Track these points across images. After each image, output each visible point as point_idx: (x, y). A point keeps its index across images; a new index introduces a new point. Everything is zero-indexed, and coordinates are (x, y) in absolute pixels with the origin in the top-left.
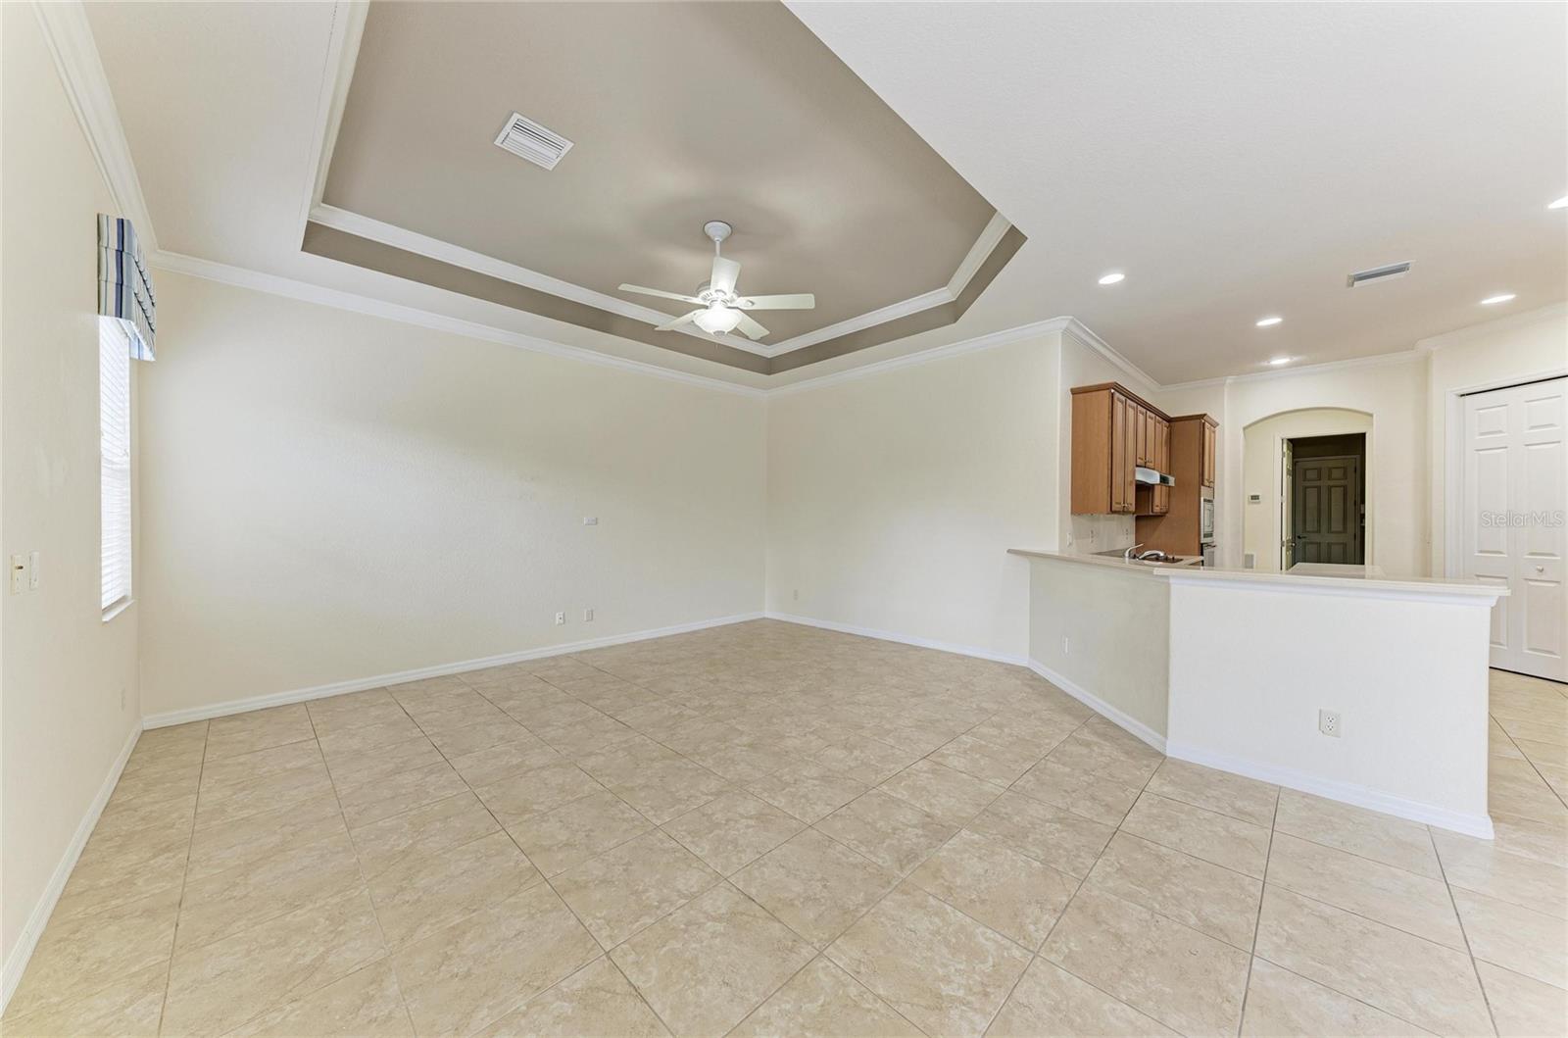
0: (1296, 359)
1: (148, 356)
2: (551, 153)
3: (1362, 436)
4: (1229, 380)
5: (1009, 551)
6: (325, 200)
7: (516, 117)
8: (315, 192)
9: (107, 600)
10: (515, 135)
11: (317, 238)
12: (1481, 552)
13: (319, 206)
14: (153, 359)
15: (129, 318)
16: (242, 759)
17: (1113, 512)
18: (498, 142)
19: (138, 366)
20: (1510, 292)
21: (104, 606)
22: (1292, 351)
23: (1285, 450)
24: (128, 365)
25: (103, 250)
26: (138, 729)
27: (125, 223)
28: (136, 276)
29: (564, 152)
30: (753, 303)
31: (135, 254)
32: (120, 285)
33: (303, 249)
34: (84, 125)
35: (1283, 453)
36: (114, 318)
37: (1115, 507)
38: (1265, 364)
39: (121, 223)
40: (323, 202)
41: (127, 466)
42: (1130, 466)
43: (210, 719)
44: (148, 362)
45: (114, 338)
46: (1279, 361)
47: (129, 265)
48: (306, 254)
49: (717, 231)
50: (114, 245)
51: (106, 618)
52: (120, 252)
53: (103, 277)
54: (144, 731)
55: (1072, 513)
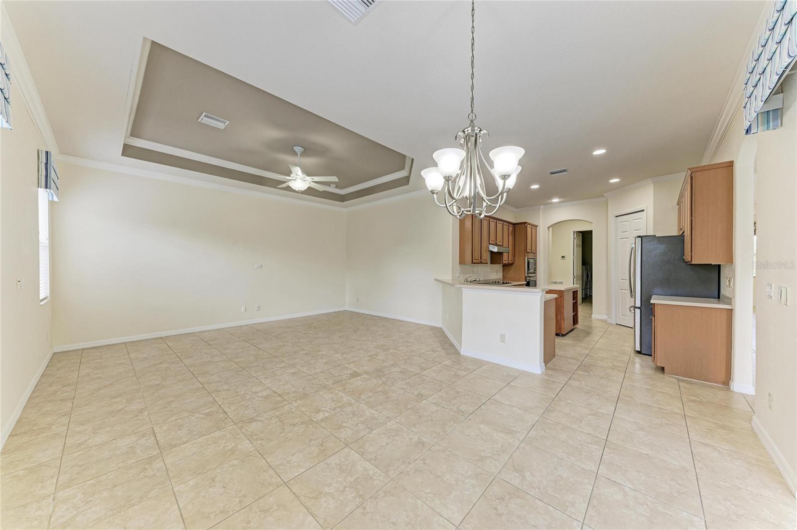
0: (561, 200)
1: (56, 199)
2: (222, 124)
3: (592, 231)
4: (542, 207)
5: (435, 279)
6: (131, 135)
7: (204, 114)
8: (127, 131)
9: (42, 297)
10: (205, 118)
11: (128, 151)
12: (622, 280)
13: (129, 138)
14: (58, 201)
15: (50, 188)
16: (97, 361)
17: (473, 263)
18: (199, 120)
19: (52, 204)
20: (617, 178)
21: (41, 299)
22: (560, 197)
23: (575, 236)
24: (47, 203)
25: (40, 163)
26: (51, 352)
27: (49, 153)
28: (53, 172)
29: (227, 124)
30: (313, 179)
31: (52, 164)
32: (47, 176)
33: (122, 155)
34: (30, 114)
35: (574, 238)
36: (45, 189)
37: (474, 261)
38: (550, 201)
39: (47, 152)
40: (131, 136)
41: (48, 244)
42: (485, 244)
43: (83, 349)
44: (56, 202)
45: (43, 195)
46: (555, 200)
47: (50, 169)
48: (122, 157)
49: (298, 149)
50: (44, 161)
51: (42, 303)
52: (46, 164)
53: (40, 173)
54: (54, 353)
55: (460, 263)
